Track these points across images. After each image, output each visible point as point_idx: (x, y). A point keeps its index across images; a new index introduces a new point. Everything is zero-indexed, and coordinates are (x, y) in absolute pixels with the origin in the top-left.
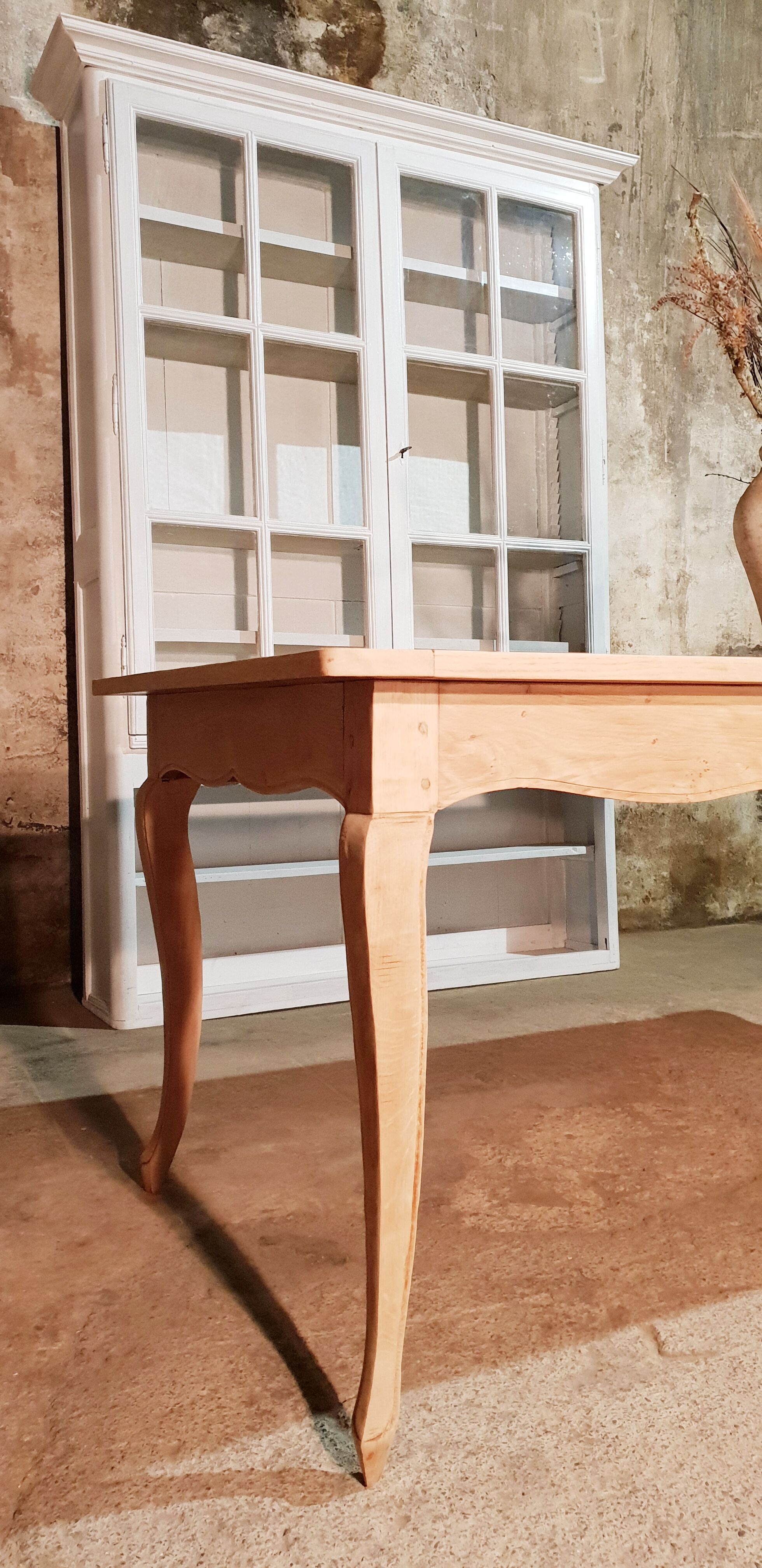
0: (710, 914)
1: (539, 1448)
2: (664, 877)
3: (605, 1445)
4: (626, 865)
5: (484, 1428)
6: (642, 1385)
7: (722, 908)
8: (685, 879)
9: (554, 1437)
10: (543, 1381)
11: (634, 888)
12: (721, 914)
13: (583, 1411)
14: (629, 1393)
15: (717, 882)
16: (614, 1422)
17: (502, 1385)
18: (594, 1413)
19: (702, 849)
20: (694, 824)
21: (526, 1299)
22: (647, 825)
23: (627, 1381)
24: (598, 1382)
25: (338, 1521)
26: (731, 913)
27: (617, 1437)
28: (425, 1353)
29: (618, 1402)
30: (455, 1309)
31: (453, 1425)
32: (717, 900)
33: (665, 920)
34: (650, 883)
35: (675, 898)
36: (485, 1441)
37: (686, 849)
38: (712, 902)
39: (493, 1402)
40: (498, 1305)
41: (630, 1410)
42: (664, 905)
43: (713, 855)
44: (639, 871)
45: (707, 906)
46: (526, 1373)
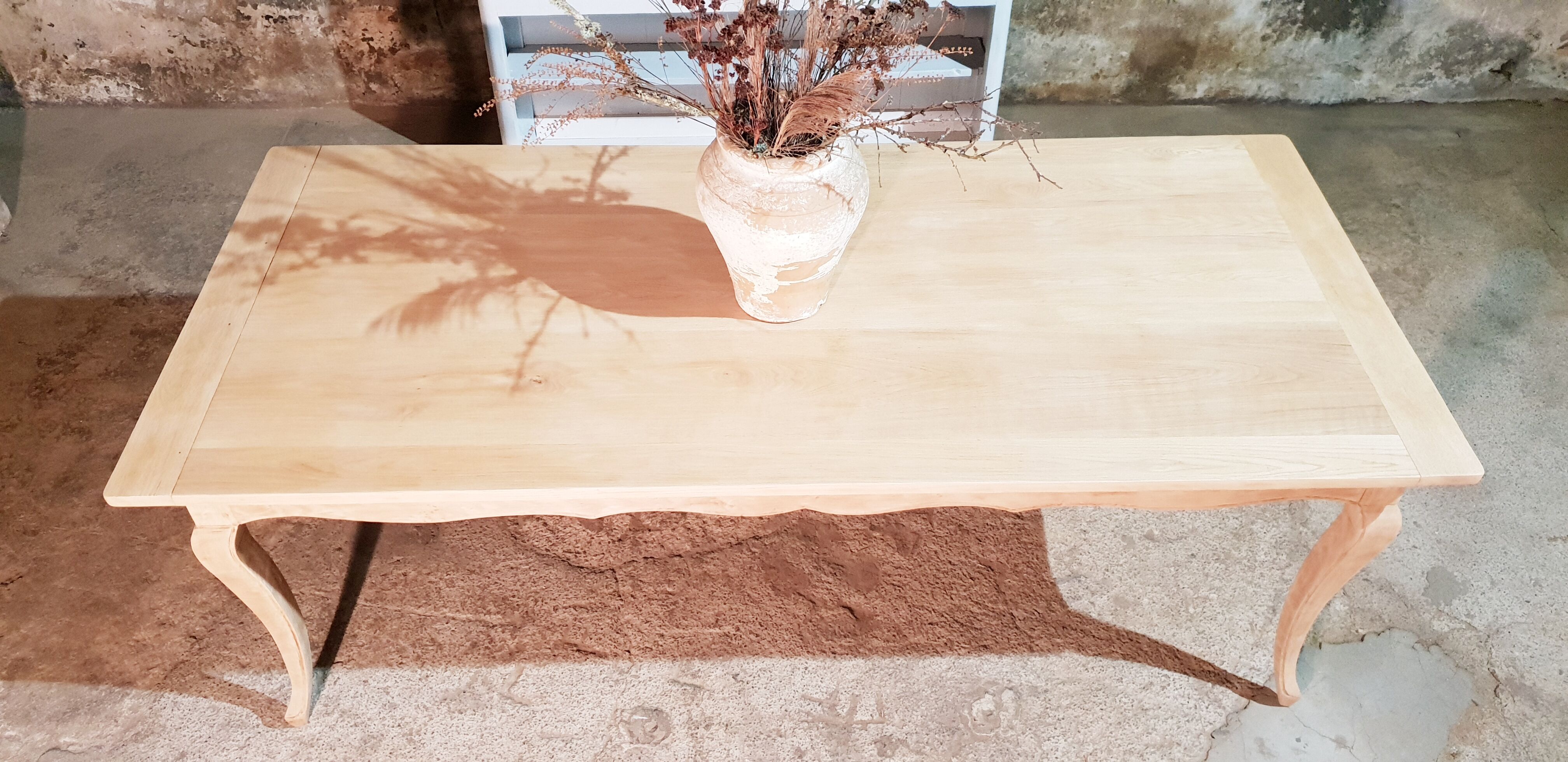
0: (1171, 94)
2: (1122, 57)
4: (1077, 44)
5: (376, 710)
6: (472, 712)
7: (1188, 89)
8: (1149, 60)
9: (399, 731)
10: (431, 689)
11: (1082, 65)
12: (1185, 95)
14: (460, 716)
15: (1189, 65)
16: (433, 733)
17: (411, 683)
18: (431, 722)
19: (1177, 33)
20: (1175, 7)
21: (487, 616)
22: (1112, 5)
23: (468, 706)
24: (455, 700)
26: (1198, 95)
31: (365, 702)
32: (1183, 82)
33: (1115, 96)
34: (1103, 62)
35: (1131, 77)
36: (369, 719)
37: (1157, 31)
38: (1177, 83)
39: (396, 694)
41: (448, 728)
42: (1117, 84)
43: (1191, 38)
44: (1093, 49)
45: (1170, 86)
46: (430, 679)
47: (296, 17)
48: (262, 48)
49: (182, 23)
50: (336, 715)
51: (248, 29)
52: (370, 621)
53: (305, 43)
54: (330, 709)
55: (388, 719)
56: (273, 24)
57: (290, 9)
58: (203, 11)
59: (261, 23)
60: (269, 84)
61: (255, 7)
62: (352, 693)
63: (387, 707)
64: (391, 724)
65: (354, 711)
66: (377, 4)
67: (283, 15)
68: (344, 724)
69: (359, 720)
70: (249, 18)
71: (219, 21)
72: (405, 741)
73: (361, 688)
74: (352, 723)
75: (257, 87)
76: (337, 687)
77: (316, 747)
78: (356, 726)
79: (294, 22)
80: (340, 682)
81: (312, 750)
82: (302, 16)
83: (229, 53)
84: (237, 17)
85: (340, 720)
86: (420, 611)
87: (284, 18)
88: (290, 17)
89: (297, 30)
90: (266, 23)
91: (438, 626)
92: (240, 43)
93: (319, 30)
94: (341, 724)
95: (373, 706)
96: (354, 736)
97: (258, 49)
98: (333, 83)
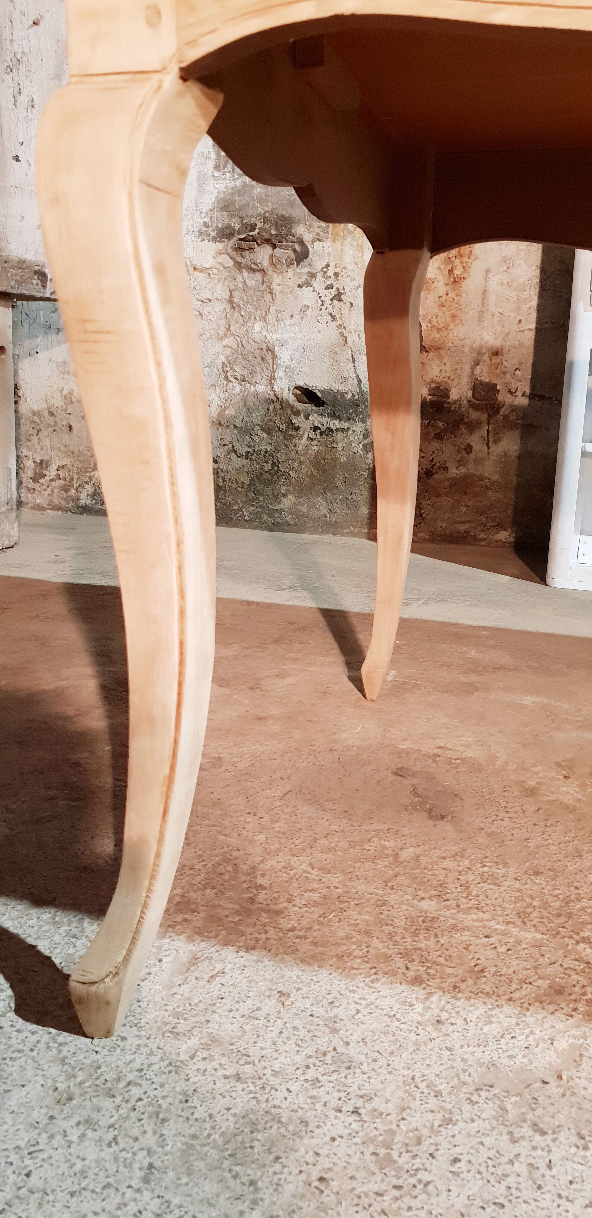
1: (312, 1126)
3: (395, 1182)
5: (298, 1059)
6: (574, 1139)
9: (354, 1126)
10: (450, 1050)
13: (438, 1118)
14: (538, 1137)
16: (456, 1160)
17: (397, 1024)
18: (453, 1129)
21: (582, 946)
23: (561, 1118)
24: (519, 1095)
25: (16, 1055)
27: (427, 1184)
28: (375, 942)
29: (506, 1137)
30: (481, 915)
31: (273, 1034)
36: (275, 1073)
39: (356, 1037)
40: (538, 936)
41: (504, 1160)
46: (446, 1028)
47: (343, 430)
48: (300, 463)
49: (236, 431)
50: (193, 1042)
51: (294, 441)
52: (315, 896)
53: (343, 459)
54: (183, 1026)
55: (328, 1087)
56: (319, 437)
57: (340, 420)
58: (257, 421)
59: (307, 434)
60: (295, 504)
61: (307, 417)
62: (244, 1008)
63: (328, 1059)
64: (334, 1103)
65: (241, 1044)
66: (427, 419)
67: (331, 426)
68: (209, 1066)
69: (248, 1069)
70: (298, 429)
71: (269, 431)
72: (368, 1157)
73: (270, 1005)
74: (230, 1072)
75: (282, 506)
76: (215, 988)
77: (118, 1100)
78: (238, 1078)
79: (340, 435)
80: (225, 979)
81: (107, 1103)
82: (349, 429)
83: (268, 467)
84: (287, 427)
85: (200, 1054)
86: (425, 905)
87: (330, 430)
88: (337, 430)
89: (340, 445)
90: (312, 435)
91: (466, 936)
92: (281, 457)
93: (361, 445)
94: (202, 1065)
95: (290, 1046)
96: (227, 1101)
97: (296, 464)
98: (357, 508)
